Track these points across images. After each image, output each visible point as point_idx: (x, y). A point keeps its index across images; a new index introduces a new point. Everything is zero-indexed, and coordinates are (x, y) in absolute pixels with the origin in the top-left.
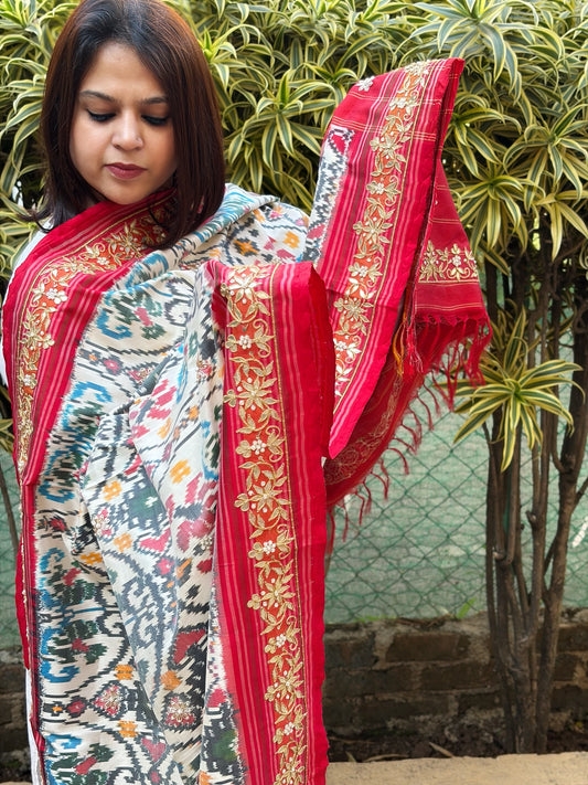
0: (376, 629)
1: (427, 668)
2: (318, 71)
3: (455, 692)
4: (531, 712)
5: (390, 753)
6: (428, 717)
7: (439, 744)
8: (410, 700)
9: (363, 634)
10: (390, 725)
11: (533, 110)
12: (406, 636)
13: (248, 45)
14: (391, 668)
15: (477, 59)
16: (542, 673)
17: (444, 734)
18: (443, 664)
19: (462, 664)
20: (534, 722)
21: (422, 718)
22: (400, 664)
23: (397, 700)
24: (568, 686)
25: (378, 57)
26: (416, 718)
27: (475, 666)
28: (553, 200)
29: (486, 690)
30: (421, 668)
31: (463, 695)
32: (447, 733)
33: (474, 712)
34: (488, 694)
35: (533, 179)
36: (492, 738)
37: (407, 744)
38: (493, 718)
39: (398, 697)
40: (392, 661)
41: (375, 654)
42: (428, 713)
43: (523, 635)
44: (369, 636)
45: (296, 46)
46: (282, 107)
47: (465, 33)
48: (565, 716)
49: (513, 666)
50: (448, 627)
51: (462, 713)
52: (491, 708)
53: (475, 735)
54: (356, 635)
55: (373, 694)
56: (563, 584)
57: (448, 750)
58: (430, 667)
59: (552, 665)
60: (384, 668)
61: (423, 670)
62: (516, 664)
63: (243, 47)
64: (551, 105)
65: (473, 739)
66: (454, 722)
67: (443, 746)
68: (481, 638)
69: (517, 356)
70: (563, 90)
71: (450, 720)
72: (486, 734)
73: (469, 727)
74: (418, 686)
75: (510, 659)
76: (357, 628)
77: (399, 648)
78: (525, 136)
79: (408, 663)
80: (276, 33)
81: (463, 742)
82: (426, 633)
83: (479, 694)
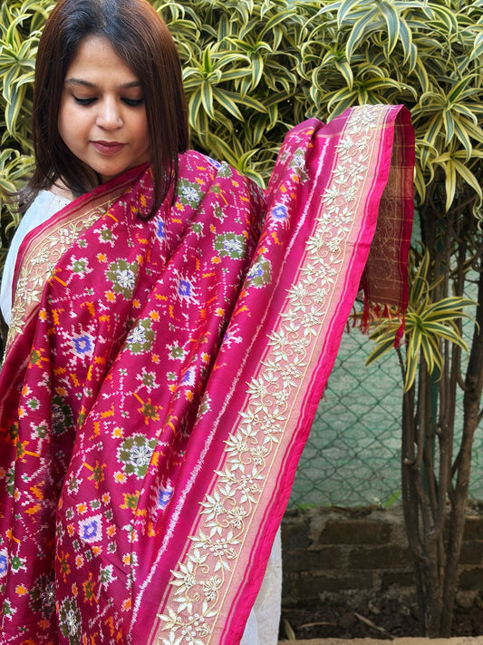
0: (312, 515)
1: (355, 550)
2: (238, 43)
3: (378, 571)
4: (438, 593)
5: (322, 621)
6: (355, 591)
7: (363, 615)
8: (340, 576)
9: (301, 520)
10: (322, 597)
11: (429, 78)
12: (337, 523)
13: (177, 21)
14: (324, 549)
15: (377, 33)
16: (449, 560)
17: (367, 607)
18: (368, 547)
19: (384, 548)
20: (441, 602)
21: (350, 592)
22: (331, 546)
23: (329, 576)
24: (477, 568)
25: (293, 31)
26: (345, 592)
27: (396, 549)
28: (448, 159)
29: (406, 570)
30: (349, 550)
31: (386, 574)
32: (370, 605)
33: (395, 588)
34: (407, 574)
35: (429, 140)
36: (409, 611)
37: (337, 613)
38: (411, 594)
39: (330, 574)
40: (324, 543)
41: (310, 537)
42: (355, 588)
43: (432, 528)
44: (305, 522)
45: (224, 20)
46: (206, 76)
47: (368, 10)
48: (473, 594)
49: (423, 555)
50: (374, 515)
51: (384, 588)
52: (409, 586)
53: (394, 609)
54: (294, 520)
55: (309, 571)
56: (467, 485)
57: (371, 620)
58: (357, 549)
59: (457, 554)
60: (318, 549)
61: (352, 552)
62: (425, 553)
63: (172, 23)
64: (449, 74)
65: (392, 612)
66: (377, 596)
67: (367, 617)
68: (401, 526)
69: (422, 292)
70: (460, 60)
71: (374, 594)
72: (405, 608)
73: (390, 601)
74: (348, 564)
75: (420, 548)
76: (295, 514)
77: (330, 532)
78: (420, 103)
79: (339, 545)
80: (206, 9)
81: (384, 614)
82: (354, 521)
83: (400, 574)
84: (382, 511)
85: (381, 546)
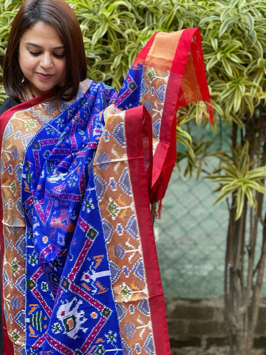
1: (192, 323)
3: (206, 336)
12: (182, 306)
18: (200, 322)
27: (216, 323)
30: (189, 323)
31: (209, 338)
40: (174, 318)
43: (241, 307)
59: (254, 324)
60: (171, 321)
74: (188, 331)
77: (179, 312)
82: (192, 305)
84: (208, 300)
85: (207, 321)
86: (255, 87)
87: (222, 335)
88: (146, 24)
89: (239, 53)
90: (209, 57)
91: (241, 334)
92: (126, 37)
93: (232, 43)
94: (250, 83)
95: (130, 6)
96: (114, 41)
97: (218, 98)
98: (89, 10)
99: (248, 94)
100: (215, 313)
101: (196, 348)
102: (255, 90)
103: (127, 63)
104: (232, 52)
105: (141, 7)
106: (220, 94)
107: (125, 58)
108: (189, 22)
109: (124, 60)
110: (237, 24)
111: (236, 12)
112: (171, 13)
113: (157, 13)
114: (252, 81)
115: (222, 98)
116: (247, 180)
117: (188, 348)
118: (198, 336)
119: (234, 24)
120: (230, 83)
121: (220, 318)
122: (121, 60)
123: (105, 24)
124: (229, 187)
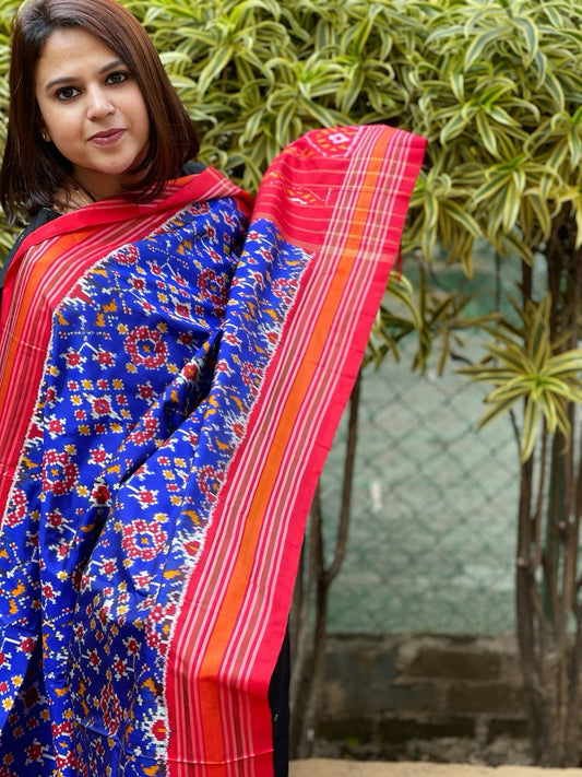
3: (485, 715)
6: (452, 740)
8: (435, 720)
9: (387, 645)
12: (432, 651)
14: (415, 684)
18: (472, 684)
19: (492, 685)
22: (424, 680)
23: (420, 720)
29: (518, 717)
30: (447, 686)
31: (493, 720)
33: (504, 739)
34: (519, 721)
35: (552, 166)
39: (422, 717)
40: (416, 676)
41: (397, 666)
42: (453, 736)
43: (551, 651)
44: (392, 647)
45: (323, 28)
49: (539, 685)
50: (480, 644)
51: (490, 739)
54: (378, 645)
58: (458, 686)
60: (407, 683)
61: (450, 689)
62: (543, 683)
68: (515, 658)
73: (498, 754)
74: (445, 705)
77: (425, 663)
79: (434, 680)
82: (456, 648)
84: (490, 638)
85: (487, 683)
86: (549, 176)
87: (521, 715)
88: (317, 47)
89: (512, 105)
90: (448, 115)
91: (553, 710)
92: (271, 75)
93: (495, 82)
94: (539, 168)
95: (277, 10)
96: (247, 84)
97: (469, 202)
98: (196, 19)
99: (533, 191)
100: (505, 667)
101: (464, 741)
102: (550, 183)
103: (273, 131)
104: (496, 103)
105: (305, 11)
106: (474, 193)
107: (268, 121)
108: (407, 41)
109: (269, 125)
110: (506, 44)
111: (506, 17)
112: (365, 20)
113: (337, 23)
114: (544, 164)
115: (477, 201)
116: (545, 378)
117: (446, 741)
118: (469, 715)
119: (499, 42)
120: (493, 169)
121: (514, 677)
122: (260, 125)
123: (227, 49)
124: (504, 393)
